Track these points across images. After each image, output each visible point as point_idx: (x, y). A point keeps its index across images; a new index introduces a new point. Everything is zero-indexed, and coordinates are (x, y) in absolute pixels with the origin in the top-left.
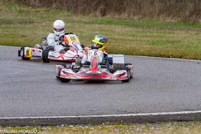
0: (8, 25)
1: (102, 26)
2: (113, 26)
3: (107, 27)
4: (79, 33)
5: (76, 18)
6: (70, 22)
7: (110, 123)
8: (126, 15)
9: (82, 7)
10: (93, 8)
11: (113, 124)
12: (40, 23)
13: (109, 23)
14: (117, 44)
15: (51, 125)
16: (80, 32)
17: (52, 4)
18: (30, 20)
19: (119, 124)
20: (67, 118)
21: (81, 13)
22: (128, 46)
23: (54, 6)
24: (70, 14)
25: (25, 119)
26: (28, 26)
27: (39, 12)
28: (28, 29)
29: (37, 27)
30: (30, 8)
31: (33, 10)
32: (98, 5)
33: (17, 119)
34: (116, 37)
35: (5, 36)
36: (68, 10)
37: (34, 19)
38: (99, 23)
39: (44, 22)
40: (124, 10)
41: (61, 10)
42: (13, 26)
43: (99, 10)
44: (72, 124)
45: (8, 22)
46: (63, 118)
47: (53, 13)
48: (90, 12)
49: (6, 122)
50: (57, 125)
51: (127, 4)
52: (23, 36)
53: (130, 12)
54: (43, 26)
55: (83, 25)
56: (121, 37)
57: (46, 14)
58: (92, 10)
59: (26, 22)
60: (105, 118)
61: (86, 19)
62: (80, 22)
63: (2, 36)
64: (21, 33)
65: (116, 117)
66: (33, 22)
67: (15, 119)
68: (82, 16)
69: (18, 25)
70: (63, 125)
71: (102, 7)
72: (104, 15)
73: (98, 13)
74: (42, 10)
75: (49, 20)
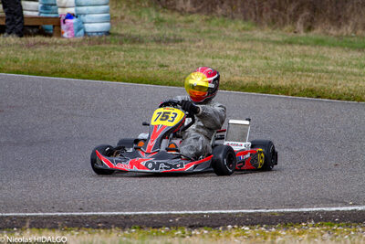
0: (136, 46)
1: (306, 48)
2: (325, 49)
3: (314, 51)
4: (265, 61)
5: (259, 34)
6: (248, 40)
7: (316, 222)
8: (349, 29)
9: (270, 13)
10: (290, 16)
11: (322, 225)
12: (195, 42)
13: (319, 43)
14: (332, 81)
15: (208, 226)
16: (266, 58)
17: (215, 8)
18: (175, 36)
19: (331, 225)
20: (237, 214)
21: (269, 24)
22: (352, 85)
23: (220, 11)
24: (249, 26)
25: (162, 215)
26: (172, 47)
27: (192, 21)
28: (171, 53)
29: (188, 49)
30: (176, 14)
31: (182, 18)
32: (299, 10)
33: (146, 215)
34: (331, 68)
35: (129, 64)
36: (245, 19)
37: (184, 34)
38: (301, 44)
39: (200, 41)
40: (346, 20)
41: (233, 18)
42: (142, 46)
43: (300, 19)
44: (247, 225)
45: (136, 40)
46: (230, 214)
47: (217, 24)
48: (285, 23)
49: (126, 221)
50: (219, 226)
51: (353, 10)
52: (162, 66)
53: (357, 24)
54: (198, 47)
55: (271, 46)
56: (339, 68)
57: (204, 25)
58: (288, 19)
59: (168, 41)
60: (308, 213)
61: (277, 35)
62: (265, 41)
63: (124, 64)
64: (159, 59)
65: (327, 212)
66: (181, 41)
67: (143, 215)
68: (270, 31)
69: (154, 46)
70: (229, 226)
71: (307, 13)
72: (309, 29)
73: (299, 26)
74: (197, 18)
75: (211, 38)
